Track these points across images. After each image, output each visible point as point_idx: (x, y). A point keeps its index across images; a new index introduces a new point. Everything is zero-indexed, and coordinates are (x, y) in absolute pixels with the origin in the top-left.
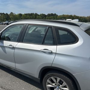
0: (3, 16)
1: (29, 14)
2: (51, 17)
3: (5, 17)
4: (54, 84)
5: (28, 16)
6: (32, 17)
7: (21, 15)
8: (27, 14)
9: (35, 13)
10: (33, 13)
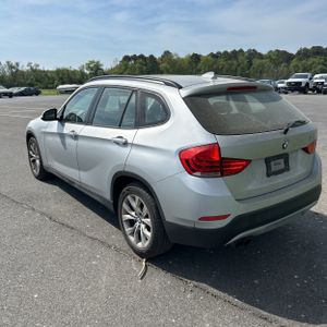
0: (141, 64)
1: (226, 52)
2: (311, 60)
3: (145, 68)
4: (133, 213)
5: (221, 62)
6: (235, 62)
7: (196, 58)
8: (219, 53)
9: (250, 51)
10: (241, 51)
